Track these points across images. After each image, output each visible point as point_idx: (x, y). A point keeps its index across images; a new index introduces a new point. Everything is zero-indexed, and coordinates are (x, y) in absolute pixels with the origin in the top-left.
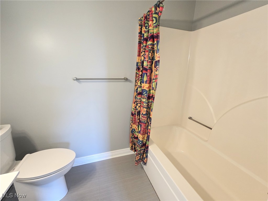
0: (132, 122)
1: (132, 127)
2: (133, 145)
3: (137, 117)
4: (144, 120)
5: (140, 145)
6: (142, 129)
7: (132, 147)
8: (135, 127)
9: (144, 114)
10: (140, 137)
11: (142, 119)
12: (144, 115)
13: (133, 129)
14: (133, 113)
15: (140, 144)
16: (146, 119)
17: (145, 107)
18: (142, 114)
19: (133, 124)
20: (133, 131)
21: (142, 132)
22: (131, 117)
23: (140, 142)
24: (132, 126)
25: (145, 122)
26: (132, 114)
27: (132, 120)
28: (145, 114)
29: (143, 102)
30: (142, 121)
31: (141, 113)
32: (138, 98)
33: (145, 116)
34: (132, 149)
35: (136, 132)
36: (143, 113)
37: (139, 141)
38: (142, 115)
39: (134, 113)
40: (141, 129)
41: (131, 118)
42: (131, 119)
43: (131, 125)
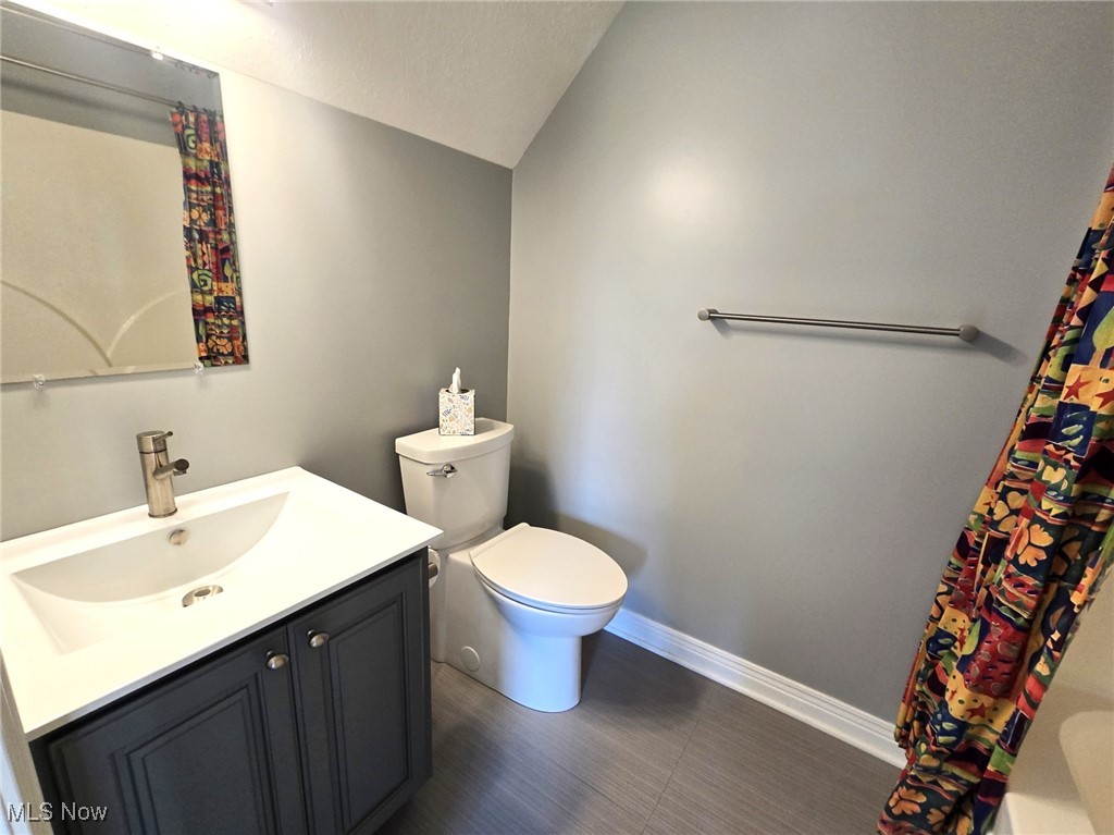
0: (948, 593)
1: (939, 619)
2: (916, 724)
3: (980, 567)
4: (1019, 605)
5: (941, 739)
6: (984, 655)
7: (907, 726)
8: (960, 624)
9: (1022, 561)
10: (954, 693)
11: (1002, 592)
12: (1026, 569)
13: (941, 633)
14: (973, 537)
15: (944, 732)
16: (1030, 601)
17: (1043, 523)
18: (1009, 562)
19: (956, 604)
20: (941, 641)
21: (975, 670)
22: (953, 560)
23: (944, 720)
24: (943, 611)
25: (1017, 615)
26: (963, 548)
27: (948, 579)
28: (1034, 564)
29: (1043, 488)
30: (1001, 604)
31: (1008, 553)
32: (1018, 455)
33: (1031, 581)
34: (903, 739)
35: (954, 656)
36: (1017, 557)
37: (940, 712)
38: (1012, 569)
39: (972, 545)
40: (978, 648)
41: (950, 563)
42: (947, 574)
43: (934, 607)
